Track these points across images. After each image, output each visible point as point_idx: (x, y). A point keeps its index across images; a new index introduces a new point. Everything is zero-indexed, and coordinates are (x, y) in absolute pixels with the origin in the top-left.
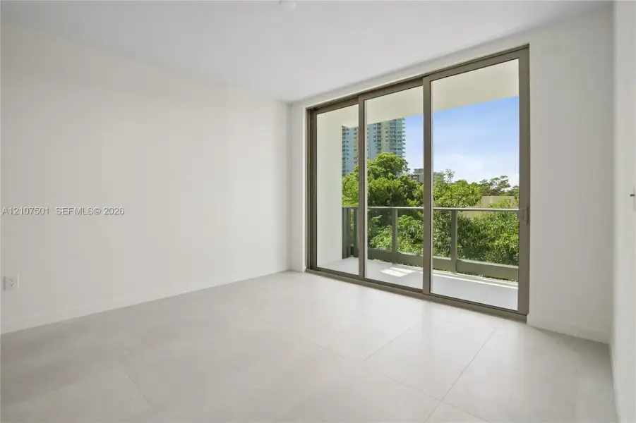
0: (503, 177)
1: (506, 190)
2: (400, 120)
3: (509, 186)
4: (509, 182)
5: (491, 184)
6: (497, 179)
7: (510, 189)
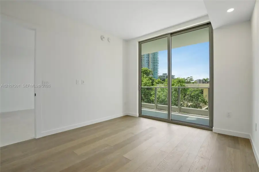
0: (191, 77)
1: (192, 81)
2: (157, 52)
3: (193, 80)
4: (193, 79)
5: (187, 79)
6: (189, 78)
7: (193, 81)
